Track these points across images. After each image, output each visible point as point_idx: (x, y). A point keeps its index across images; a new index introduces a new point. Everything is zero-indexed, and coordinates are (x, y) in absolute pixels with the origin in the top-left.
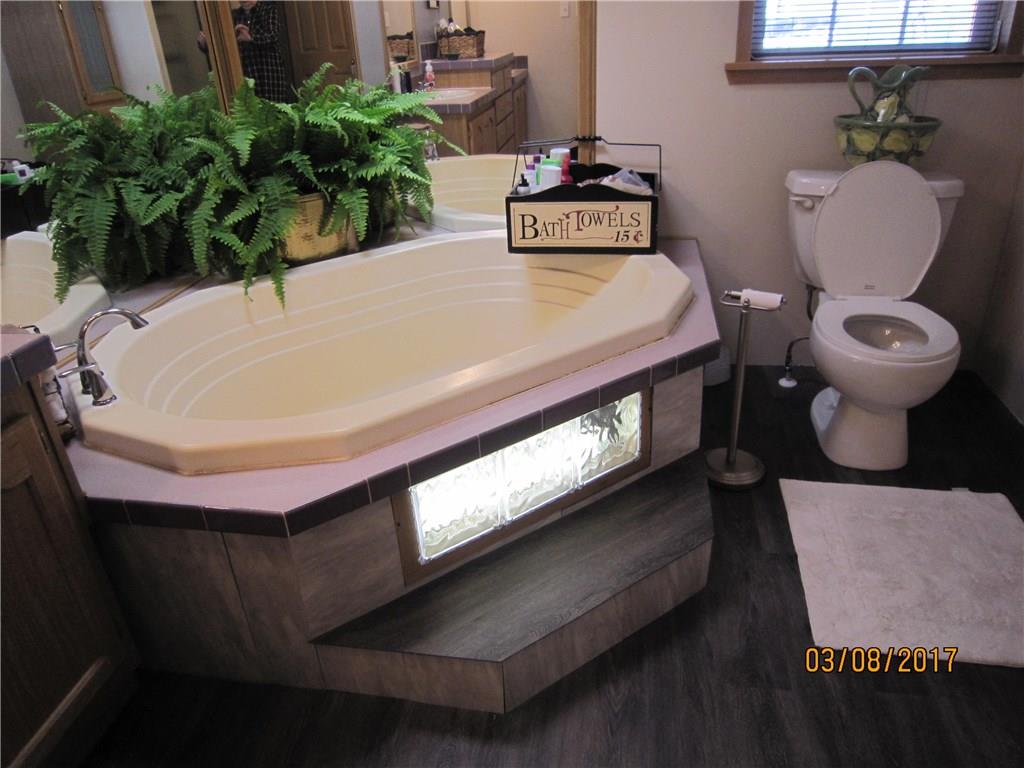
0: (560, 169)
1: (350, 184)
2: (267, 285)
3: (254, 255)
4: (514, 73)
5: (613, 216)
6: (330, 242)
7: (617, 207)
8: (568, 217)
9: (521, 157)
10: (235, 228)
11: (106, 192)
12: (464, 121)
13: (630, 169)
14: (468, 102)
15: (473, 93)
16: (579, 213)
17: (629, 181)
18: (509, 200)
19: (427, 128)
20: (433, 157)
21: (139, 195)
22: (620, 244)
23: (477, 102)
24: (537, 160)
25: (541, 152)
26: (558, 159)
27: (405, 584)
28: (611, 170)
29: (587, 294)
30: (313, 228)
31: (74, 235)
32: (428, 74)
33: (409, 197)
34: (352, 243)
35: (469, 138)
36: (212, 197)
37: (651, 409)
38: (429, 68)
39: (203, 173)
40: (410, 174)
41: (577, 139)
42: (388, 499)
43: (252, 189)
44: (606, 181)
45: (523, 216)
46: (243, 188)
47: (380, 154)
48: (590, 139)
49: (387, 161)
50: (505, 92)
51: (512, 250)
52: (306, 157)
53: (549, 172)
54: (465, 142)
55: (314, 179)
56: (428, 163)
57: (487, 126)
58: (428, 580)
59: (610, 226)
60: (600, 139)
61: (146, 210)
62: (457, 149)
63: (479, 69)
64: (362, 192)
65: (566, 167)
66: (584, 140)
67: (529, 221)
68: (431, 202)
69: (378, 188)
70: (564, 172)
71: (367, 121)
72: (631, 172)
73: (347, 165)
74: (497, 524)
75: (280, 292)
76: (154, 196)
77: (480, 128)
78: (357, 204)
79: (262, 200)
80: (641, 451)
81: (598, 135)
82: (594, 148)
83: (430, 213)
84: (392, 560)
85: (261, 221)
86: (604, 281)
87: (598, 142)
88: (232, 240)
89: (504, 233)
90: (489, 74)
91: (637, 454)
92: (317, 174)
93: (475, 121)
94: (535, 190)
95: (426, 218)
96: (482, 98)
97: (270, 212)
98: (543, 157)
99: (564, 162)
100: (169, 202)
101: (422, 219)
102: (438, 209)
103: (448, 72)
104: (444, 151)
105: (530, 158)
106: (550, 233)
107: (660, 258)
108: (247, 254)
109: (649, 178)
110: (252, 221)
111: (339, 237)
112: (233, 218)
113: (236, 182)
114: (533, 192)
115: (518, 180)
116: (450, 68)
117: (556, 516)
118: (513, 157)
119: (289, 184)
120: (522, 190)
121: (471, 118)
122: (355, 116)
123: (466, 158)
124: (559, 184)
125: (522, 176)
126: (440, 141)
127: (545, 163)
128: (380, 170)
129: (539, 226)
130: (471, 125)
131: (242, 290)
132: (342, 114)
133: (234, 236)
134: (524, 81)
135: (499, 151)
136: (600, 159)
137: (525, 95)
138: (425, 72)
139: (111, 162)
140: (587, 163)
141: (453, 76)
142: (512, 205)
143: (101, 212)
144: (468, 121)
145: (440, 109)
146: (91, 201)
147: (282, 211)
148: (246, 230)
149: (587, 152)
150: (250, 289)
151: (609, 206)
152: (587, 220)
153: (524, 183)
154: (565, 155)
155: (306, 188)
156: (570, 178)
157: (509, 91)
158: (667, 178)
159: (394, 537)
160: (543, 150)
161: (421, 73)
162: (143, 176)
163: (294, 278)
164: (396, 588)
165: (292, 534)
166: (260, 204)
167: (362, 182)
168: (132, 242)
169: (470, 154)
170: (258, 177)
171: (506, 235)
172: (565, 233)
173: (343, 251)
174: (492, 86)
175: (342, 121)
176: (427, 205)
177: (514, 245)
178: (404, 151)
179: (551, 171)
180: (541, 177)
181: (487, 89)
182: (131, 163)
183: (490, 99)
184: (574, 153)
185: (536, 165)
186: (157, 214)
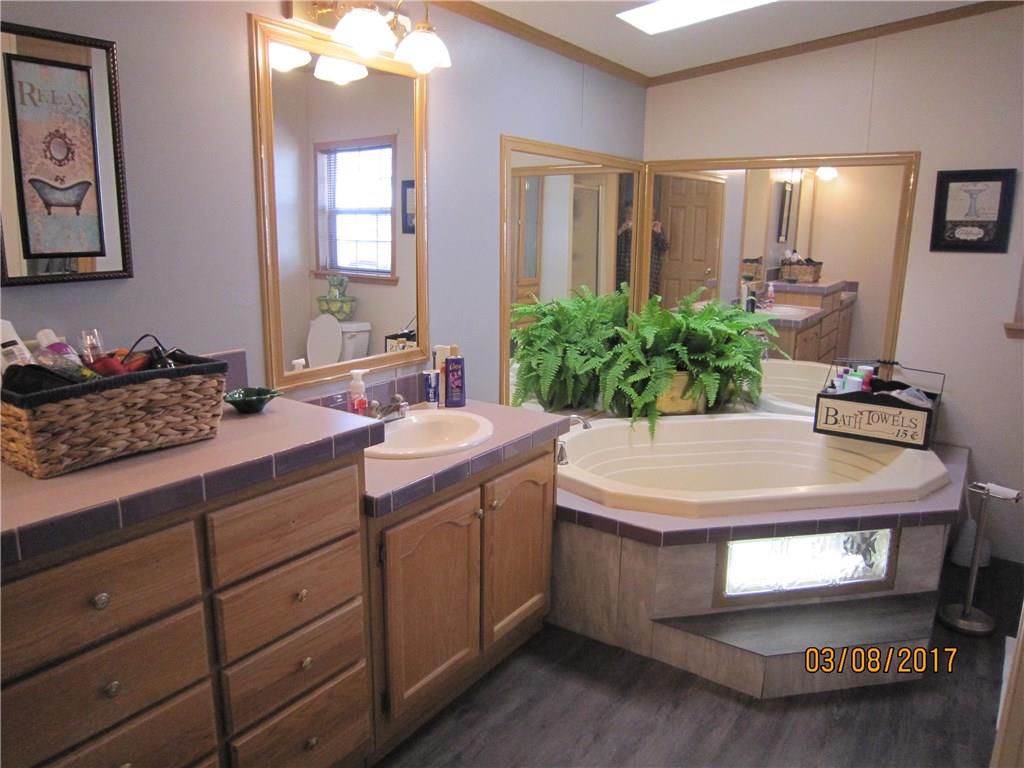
0: (861, 380)
1: (710, 369)
2: (645, 423)
3: (643, 403)
4: (844, 296)
5: (896, 418)
6: (687, 405)
7: (900, 413)
8: (861, 414)
9: (834, 367)
10: (633, 385)
11: (556, 350)
12: (793, 333)
13: (916, 388)
14: (799, 320)
15: (804, 312)
16: (870, 412)
17: (915, 396)
18: (819, 396)
19: (763, 335)
20: (764, 357)
21: (577, 356)
22: (899, 439)
23: (807, 320)
24: (846, 372)
25: (851, 367)
26: (862, 374)
27: (713, 607)
28: (903, 387)
29: (869, 472)
30: (677, 393)
31: (534, 373)
32: (769, 293)
33: (745, 384)
34: (701, 408)
35: (795, 347)
36: (622, 365)
37: (898, 546)
38: (771, 289)
39: (617, 348)
40: (752, 369)
41: (879, 361)
42: (714, 545)
43: (648, 362)
44: (894, 393)
45: (828, 408)
46: (643, 362)
47: (733, 353)
48: (889, 363)
49: (736, 358)
50: (833, 312)
51: (816, 430)
52: (685, 348)
53: (854, 381)
54: (792, 352)
55: (688, 363)
56: (762, 362)
57: (812, 339)
58: (725, 610)
59: (893, 424)
60: (897, 363)
61: (579, 365)
62: (786, 355)
63: (813, 293)
64: (717, 375)
65: (867, 380)
66: (884, 362)
67: (832, 412)
68: (760, 390)
69: (726, 374)
70: (864, 383)
71: (729, 331)
72: (918, 390)
73: (710, 357)
74: (777, 588)
75: (652, 430)
76: (585, 358)
77: (805, 340)
78: (711, 383)
79: (654, 370)
80: (887, 574)
81: (896, 361)
82: (892, 370)
83: (757, 398)
84: (709, 587)
85: (650, 383)
86: (884, 465)
87: (895, 366)
88: (630, 391)
89: (812, 420)
90: (821, 297)
91: (883, 576)
92: (690, 360)
93: (804, 334)
94: (840, 391)
95: (754, 400)
96: (812, 317)
97: (656, 378)
98: (851, 370)
99: (867, 376)
100: (596, 363)
101: (751, 402)
102: (764, 396)
103: (786, 292)
104: (774, 355)
105: (841, 369)
106: (847, 422)
107: (930, 454)
108: (638, 402)
109: (931, 396)
110: (645, 382)
111: (694, 402)
112: (633, 379)
113: (640, 357)
114: (838, 393)
115: (829, 384)
116: (788, 289)
117: (816, 600)
118: (828, 366)
119: (671, 363)
120: (830, 391)
121: (799, 332)
122: (722, 327)
123: (790, 362)
124: (859, 389)
125: (832, 381)
126: (774, 349)
127: (852, 375)
128: (731, 363)
129: (839, 417)
130: (799, 337)
131: (629, 424)
132: (713, 324)
133: (632, 389)
134: (852, 303)
135: (819, 359)
136: (895, 378)
137: (851, 314)
138: (767, 291)
139: (563, 334)
140: (885, 379)
141: (789, 296)
142: (821, 399)
143: (552, 362)
144: (797, 334)
145: (775, 323)
146: (547, 355)
147: (664, 379)
148: (641, 386)
149: (886, 372)
150: (635, 424)
151: (894, 411)
152: (876, 418)
153: (833, 386)
154: (870, 371)
155: (681, 367)
156: (870, 388)
157: (836, 310)
158: (945, 397)
159: (713, 571)
160: (851, 366)
161: (763, 290)
162: (580, 345)
163: (663, 423)
164: (706, 607)
165: (664, 545)
166: (651, 373)
167: (717, 369)
168: (564, 383)
169: (794, 359)
170: (652, 356)
171: (813, 421)
172: (857, 425)
173: (694, 412)
174: (822, 307)
175: (712, 329)
176: (757, 391)
177: (818, 427)
178: (747, 352)
179: (854, 382)
180: (846, 384)
181: (818, 309)
182: (573, 335)
183: (819, 317)
184: (876, 371)
185: (845, 375)
186: (587, 369)
